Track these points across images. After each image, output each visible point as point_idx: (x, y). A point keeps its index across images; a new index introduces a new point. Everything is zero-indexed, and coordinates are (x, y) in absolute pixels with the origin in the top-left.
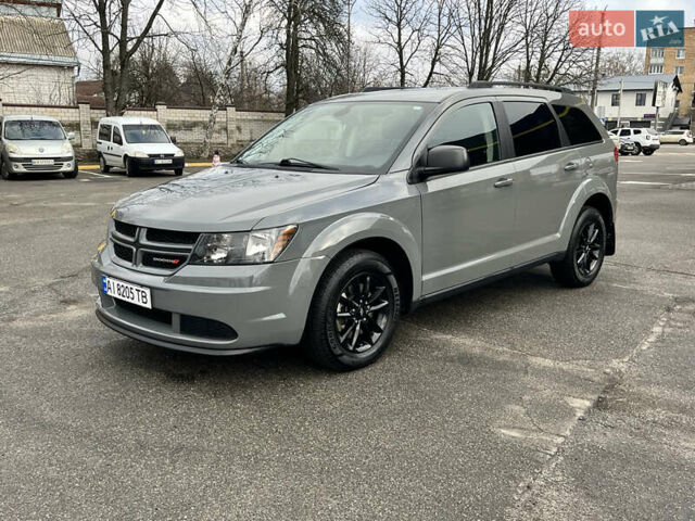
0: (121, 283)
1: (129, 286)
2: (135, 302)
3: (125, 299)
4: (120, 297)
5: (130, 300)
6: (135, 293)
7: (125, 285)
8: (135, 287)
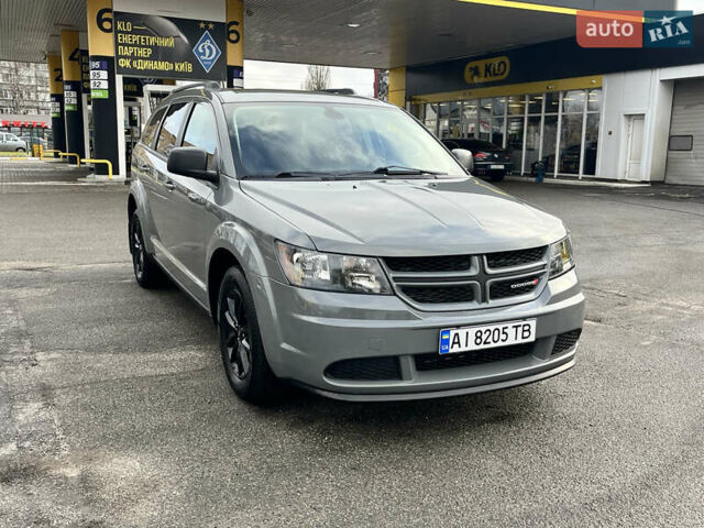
0: (483, 329)
1: (500, 327)
2: (511, 341)
3: (493, 345)
4: (482, 346)
5: (500, 344)
6: (511, 331)
7: (492, 328)
8: (510, 325)
